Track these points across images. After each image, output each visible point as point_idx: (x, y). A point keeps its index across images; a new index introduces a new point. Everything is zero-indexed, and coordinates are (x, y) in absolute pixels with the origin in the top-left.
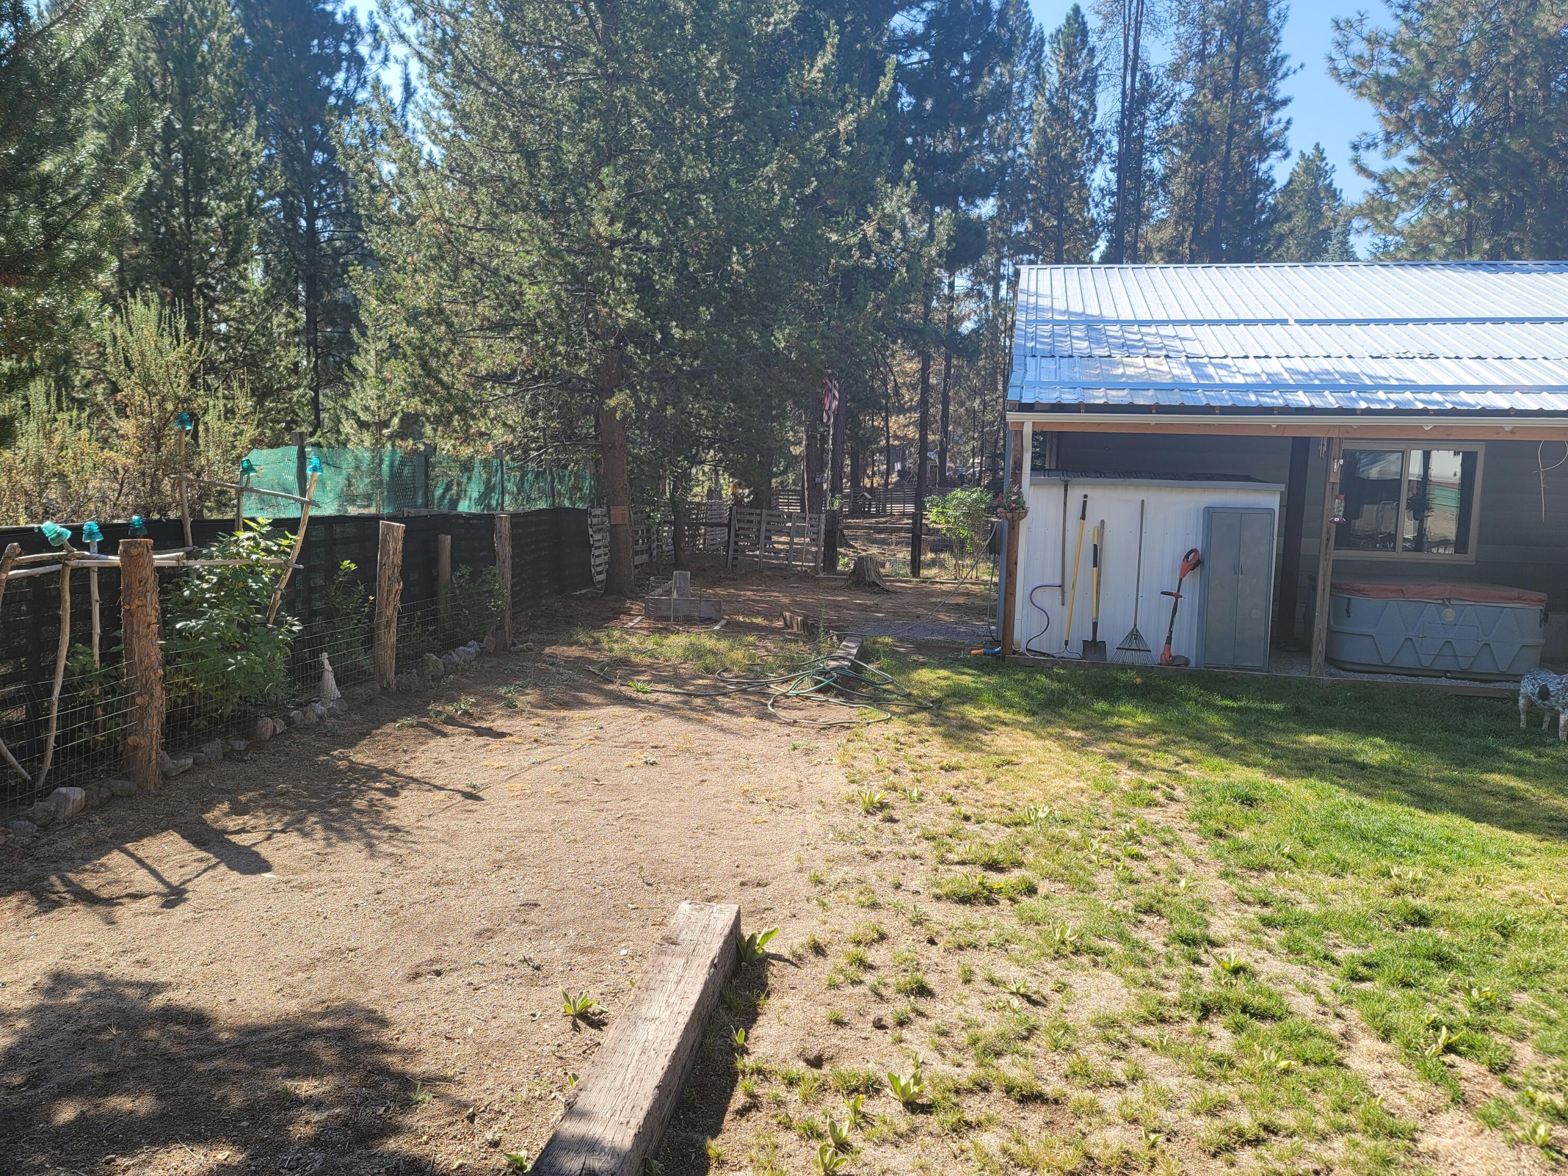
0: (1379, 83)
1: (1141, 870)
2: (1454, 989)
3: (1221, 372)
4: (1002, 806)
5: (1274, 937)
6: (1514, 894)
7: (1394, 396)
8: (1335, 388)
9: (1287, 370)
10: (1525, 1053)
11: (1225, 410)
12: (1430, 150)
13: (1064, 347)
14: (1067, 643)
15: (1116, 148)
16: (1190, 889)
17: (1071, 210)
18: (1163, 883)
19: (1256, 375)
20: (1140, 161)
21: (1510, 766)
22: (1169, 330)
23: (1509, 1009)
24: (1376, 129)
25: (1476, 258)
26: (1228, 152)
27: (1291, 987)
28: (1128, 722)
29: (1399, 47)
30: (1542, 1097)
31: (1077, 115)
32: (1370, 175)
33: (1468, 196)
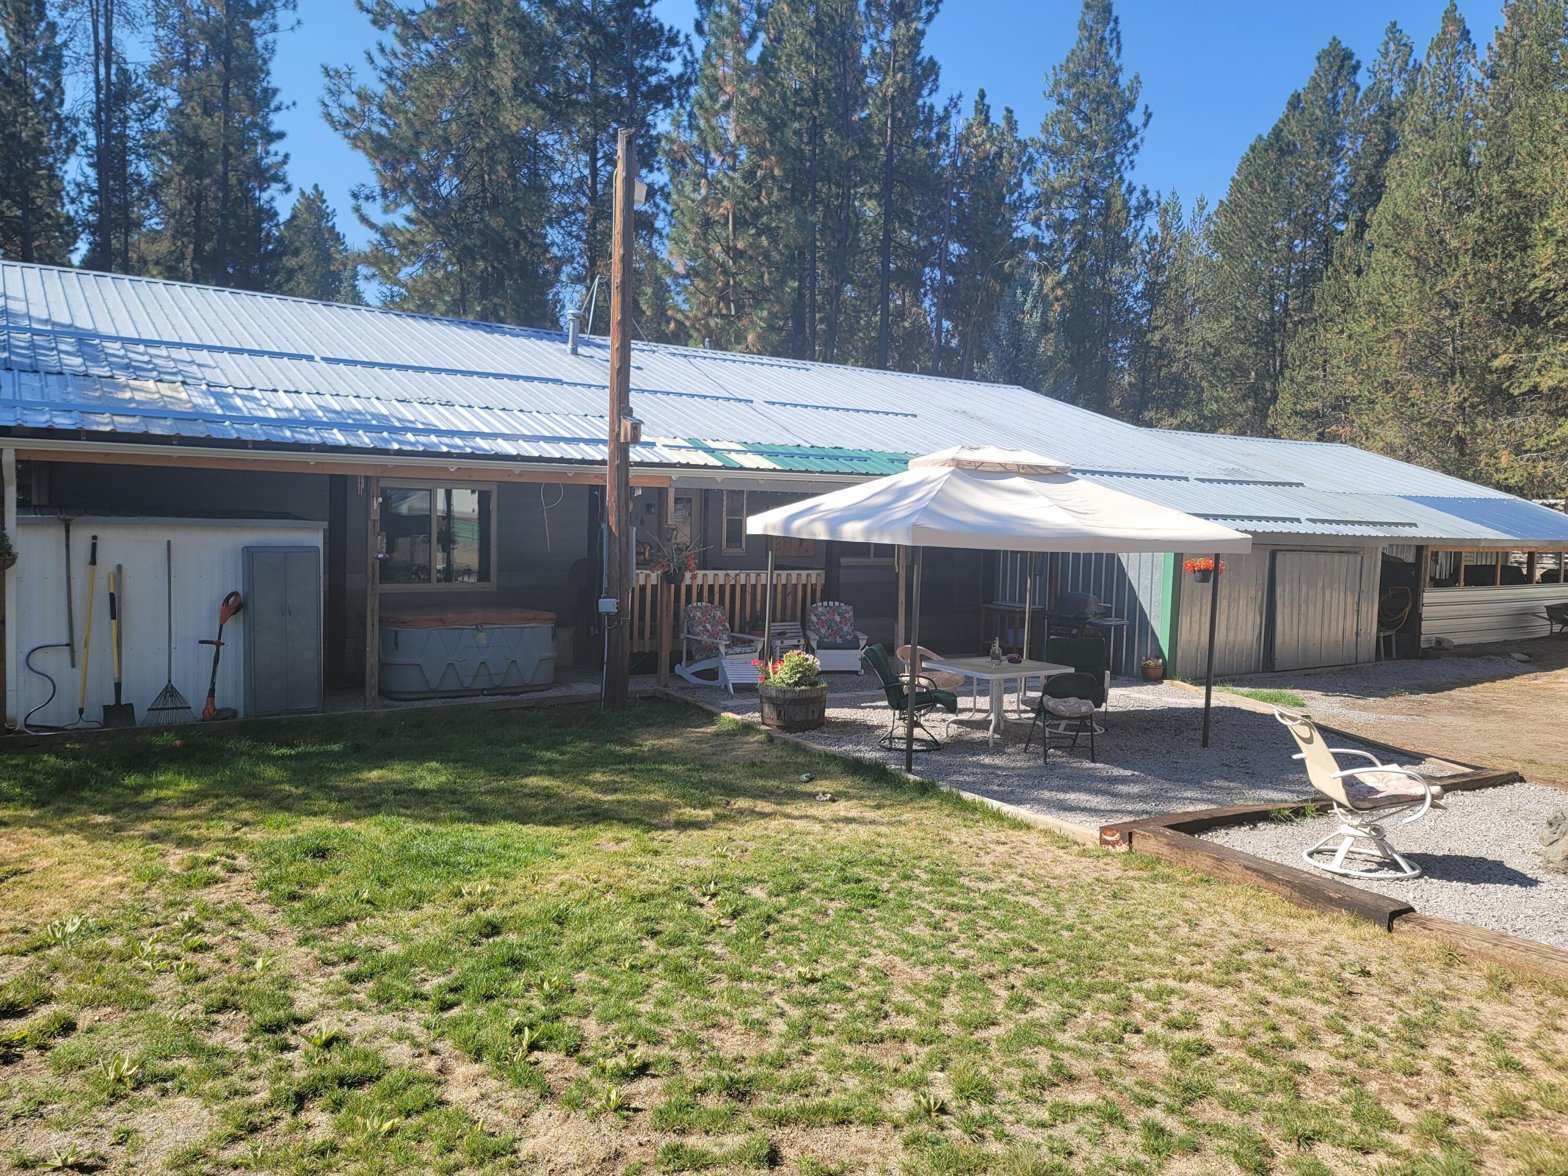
0: (373, 140)
1: (208, 962)
2: (528, 987)
3: (249, 404)
4: (13, 930)
5: (363, 992)
6: (562, 884)
7: (422, 439)
8: (368, 428)
9: (320, 407)
10: (591, 1027)
11: (258, 445)
12: (424, 213)
13: (50, 360)
14: (81, 711)
15: (92, 141)
16: (267, 968)
17: (39, 202)
18: (236, 970)
19: (288, 410)
20: (125, 164)
21: (541, 767)
22: (183, 354)
23: (573, 991)
24: (372, 182)
25: (471, 318)
26: (225, 174)
27: (385, 1040)
28: (170, 793)
29: (387, 110)
30: (610, 1063)
31: (39, 96)
32: (372, 226)
33: (459, 261)
